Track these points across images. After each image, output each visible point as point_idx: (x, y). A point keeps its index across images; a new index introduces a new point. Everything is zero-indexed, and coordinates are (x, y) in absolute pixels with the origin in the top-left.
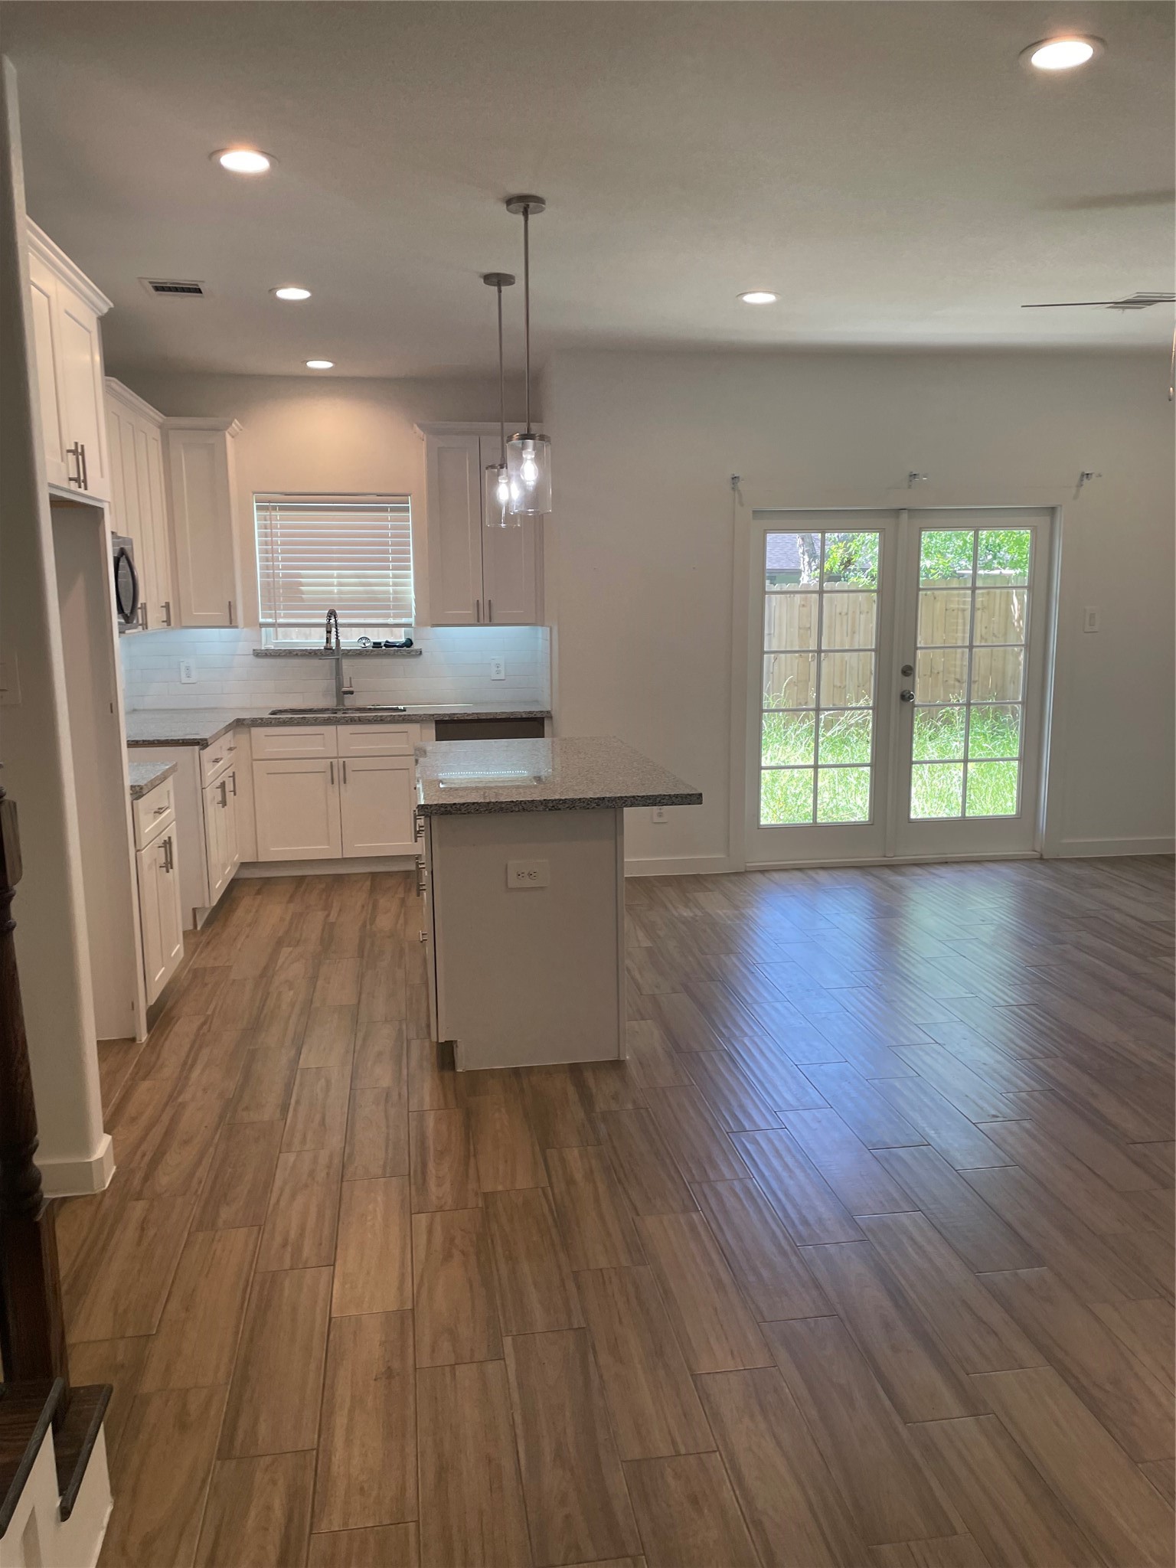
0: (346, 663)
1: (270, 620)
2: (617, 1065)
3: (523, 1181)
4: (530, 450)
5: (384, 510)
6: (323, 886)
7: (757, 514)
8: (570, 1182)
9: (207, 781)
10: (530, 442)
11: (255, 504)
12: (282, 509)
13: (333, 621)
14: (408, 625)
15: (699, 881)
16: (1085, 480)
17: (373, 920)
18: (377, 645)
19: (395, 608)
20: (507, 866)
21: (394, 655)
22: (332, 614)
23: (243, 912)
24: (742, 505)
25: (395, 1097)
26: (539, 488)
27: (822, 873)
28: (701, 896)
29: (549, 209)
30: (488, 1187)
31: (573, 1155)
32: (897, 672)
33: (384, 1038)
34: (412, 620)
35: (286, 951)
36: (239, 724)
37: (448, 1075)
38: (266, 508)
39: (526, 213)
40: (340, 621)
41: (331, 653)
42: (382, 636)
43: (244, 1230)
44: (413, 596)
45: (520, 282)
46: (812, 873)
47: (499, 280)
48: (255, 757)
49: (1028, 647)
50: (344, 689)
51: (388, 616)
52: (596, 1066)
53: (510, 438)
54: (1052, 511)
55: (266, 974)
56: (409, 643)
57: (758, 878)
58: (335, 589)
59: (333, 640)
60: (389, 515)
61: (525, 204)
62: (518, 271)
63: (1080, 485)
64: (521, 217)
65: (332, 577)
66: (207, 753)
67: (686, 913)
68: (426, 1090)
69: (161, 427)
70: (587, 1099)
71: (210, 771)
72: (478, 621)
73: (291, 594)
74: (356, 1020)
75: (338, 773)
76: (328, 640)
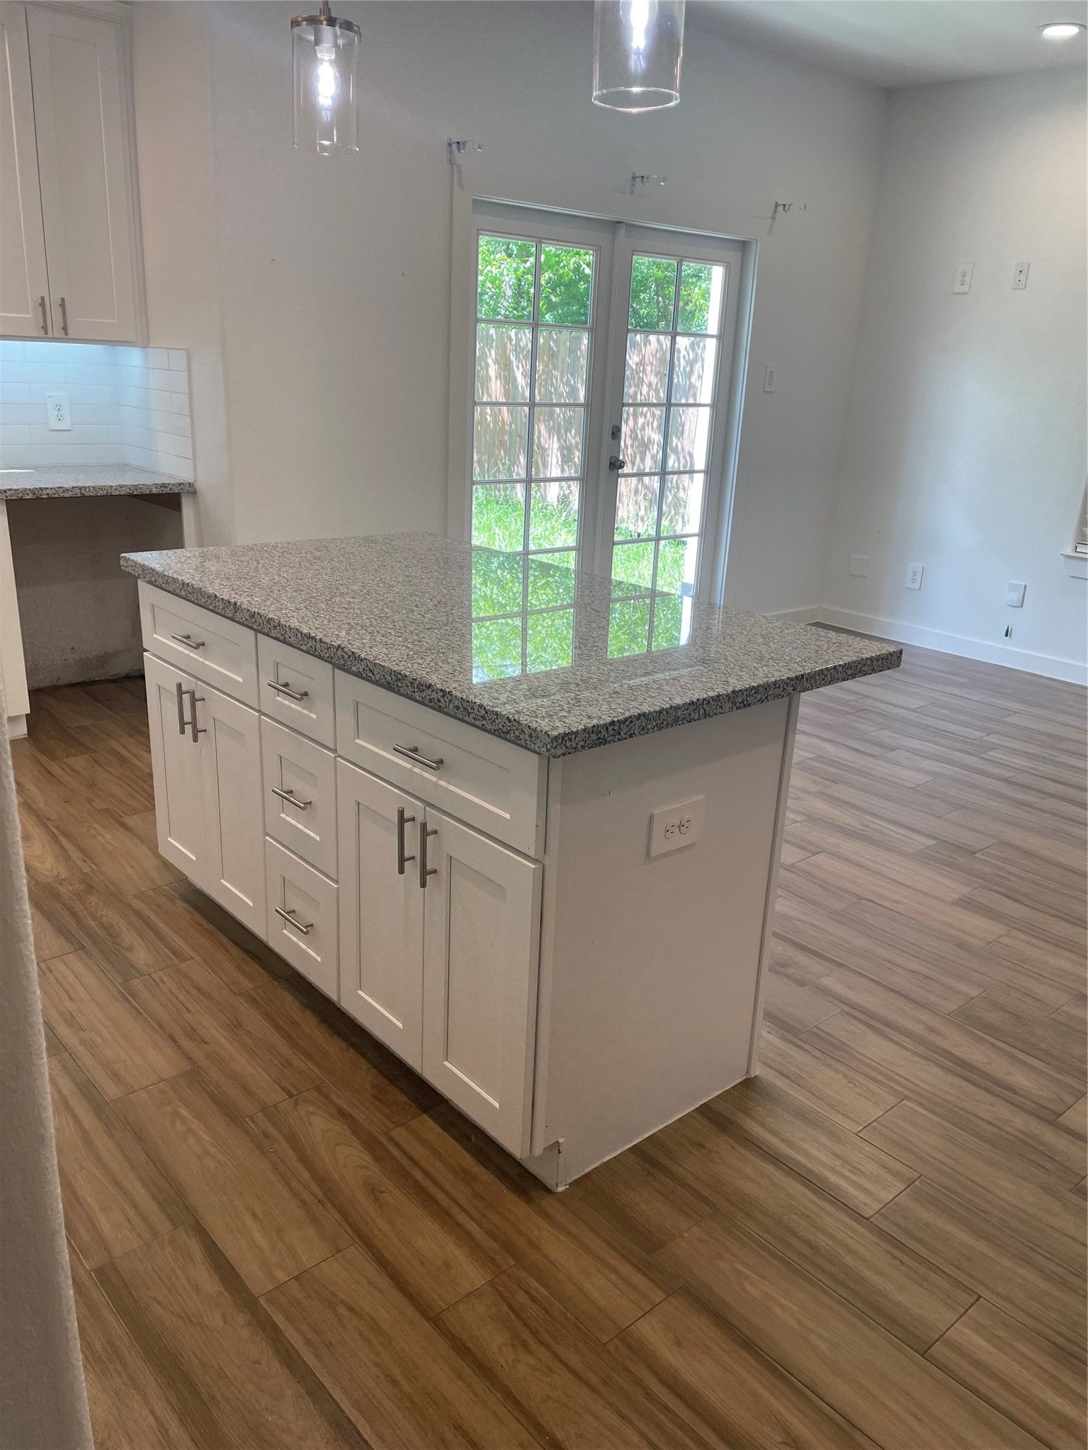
7: (476, 204)
20: (651, 818)
24: (462, 187)
49: (715, 406)
54: (744, 246)
72: (46, 333)
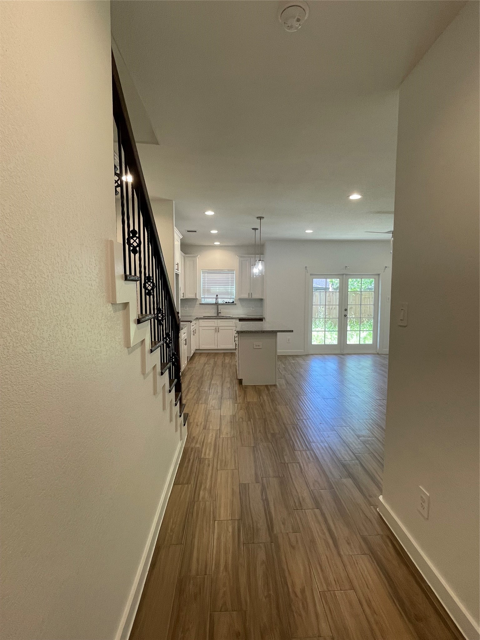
0: (219, 306)
1: (203, 297)
2: (275, 385)
3: (255, 400)
4: (260, 263)
5: (229, 273)
6: (213, 355)
7: (311, 275)
8: (264, 401)
9: (191, 329)
10: (260, 261)
11: (202, 272)
12: (207, 273)
13: (217, 297)
14: (233, 298)
15: (297, 356)
16: (386, 268)
17: (224, 361)
18: (226, 302)
19: (231, 294)
20: (254, 344)
21: (230, 305)
22: (217, 295)
23: (197, 358)
24: (308, 272)
25: (231, 388)
26: (262, 270)
27: (326, 355)
28: (297, 359)
29: (265, 219)
30: (248, 401)
31: (265, 398)
32: (343, 309)
33: (228, 379)
34: (234, 297)
35: (207, 365)
36: (197, 318)
37: (241, 386)
38: (204, 273)
39: (260, 219)
40: (218, 297)
41: (217, 304)
42: (228, 300)
43: (204, 405)
44: (235, 292)
45: (259, 229)
46: (324, 355)
47: (255, 229)
48: (200, 326)
49: (374, 305)
50: (219, 312)
51: (229, 296)
52: (271, 385)
53: (256, 261)
54: (379, 275)
55: (203, 369)
56: (233, 302)
57: (311, 356)
58: (218, 290)
59: (217, 301)
60: (230, 274)
61: (260, 218)
62: (259, 228)
63: (385, 269)
64: (260, 220)
65: (217, 287)
66: (192, 324)
67: (293, 362)
68: (237, 388)
69: (184, 256)
70: (268, 390)
71: (192, 328)
72: (249, 297)
73: (209, 291)
74: (222, 377)
75: (217, 330)
76: (216, 301)
